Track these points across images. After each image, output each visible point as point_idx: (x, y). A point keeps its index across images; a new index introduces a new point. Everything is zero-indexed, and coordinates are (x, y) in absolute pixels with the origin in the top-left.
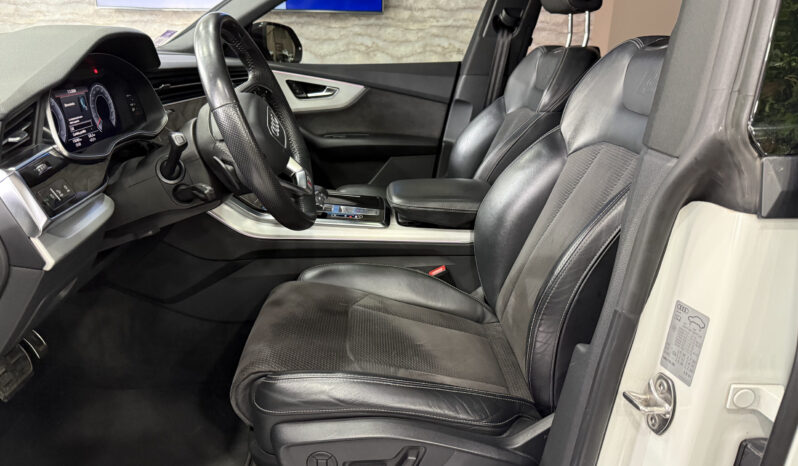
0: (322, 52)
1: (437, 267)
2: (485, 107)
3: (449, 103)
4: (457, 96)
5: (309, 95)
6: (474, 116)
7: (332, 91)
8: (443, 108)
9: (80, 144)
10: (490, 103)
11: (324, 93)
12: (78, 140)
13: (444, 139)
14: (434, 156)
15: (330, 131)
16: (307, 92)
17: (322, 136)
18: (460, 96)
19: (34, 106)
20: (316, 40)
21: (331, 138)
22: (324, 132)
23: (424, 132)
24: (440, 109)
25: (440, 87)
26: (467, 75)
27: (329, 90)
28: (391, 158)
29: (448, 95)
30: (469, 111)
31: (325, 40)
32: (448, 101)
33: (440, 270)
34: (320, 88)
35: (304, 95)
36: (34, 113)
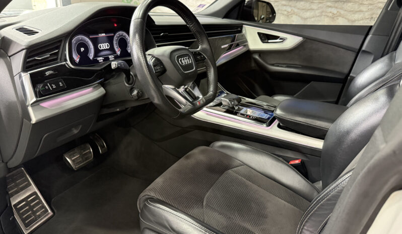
0: (305, 16)
1: (297, 159)
2: (382, 56)
3: (358, 52)
4: (364, 48)
5: (269, 41)
6: (374, 61)
7: (283, 40)
8: (353, 55)
9: (102, 61)
10: (387, 54)
11: (278, 40)
12: (101, 58)
13: (351, 75)
14: (342, 84)
15: (279, 62)
16: (268, 40)
17: (273, 65)
18: (366, 48)
19: (60, 41)
20: (303, 9)
21: (278, 66)
22: (274, 62)
23: (338, 69)
24: (350, 56)
25: (353, 41)
26: (373, 35)
27: (281, 39)
28: (312, 82)
29: (358, 47)
30: (372, 58)
31: (309, 10)
32: (357, 51)
33: (297, 162)
34: (276, 37)
35: (266, 41)
36: (60, 45)
